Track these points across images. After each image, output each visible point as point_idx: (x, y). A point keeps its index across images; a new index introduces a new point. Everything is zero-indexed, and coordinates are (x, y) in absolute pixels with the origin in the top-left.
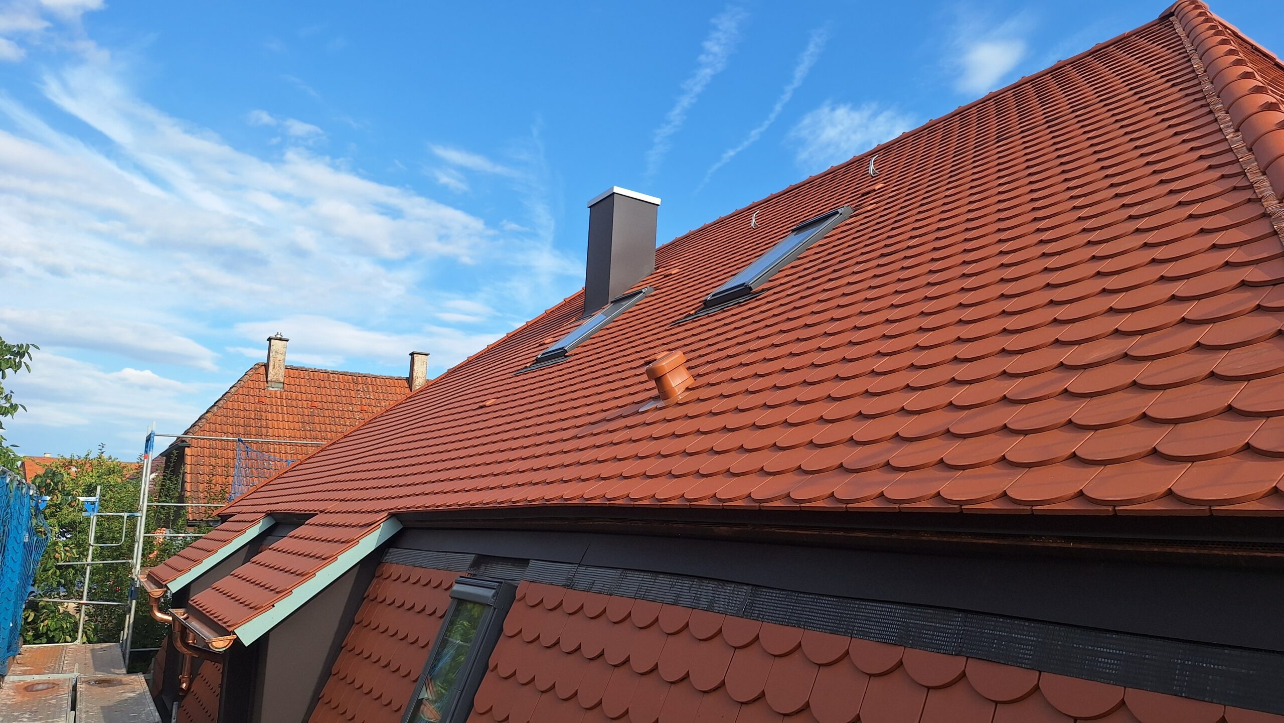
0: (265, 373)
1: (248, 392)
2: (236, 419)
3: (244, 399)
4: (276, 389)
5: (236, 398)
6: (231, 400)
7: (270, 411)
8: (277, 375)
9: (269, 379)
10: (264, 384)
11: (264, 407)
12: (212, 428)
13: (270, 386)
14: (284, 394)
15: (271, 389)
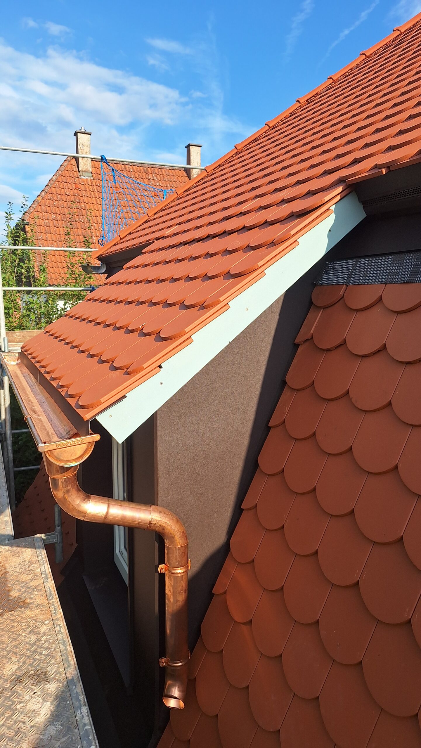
0: (76, 164)
1: (66, 180)
2: (61, 202)
3: (64, 185)
4: (87, 178)
5: (57, 185)
6: (54, 187)
7: (86, 195)
8: (86, 165)
9: (80, 169)
10: (77, 173)
11: (80, 192)
12: (43, 209)
13: (82, 175)
14: (94, 181)
15: (83, 177)
